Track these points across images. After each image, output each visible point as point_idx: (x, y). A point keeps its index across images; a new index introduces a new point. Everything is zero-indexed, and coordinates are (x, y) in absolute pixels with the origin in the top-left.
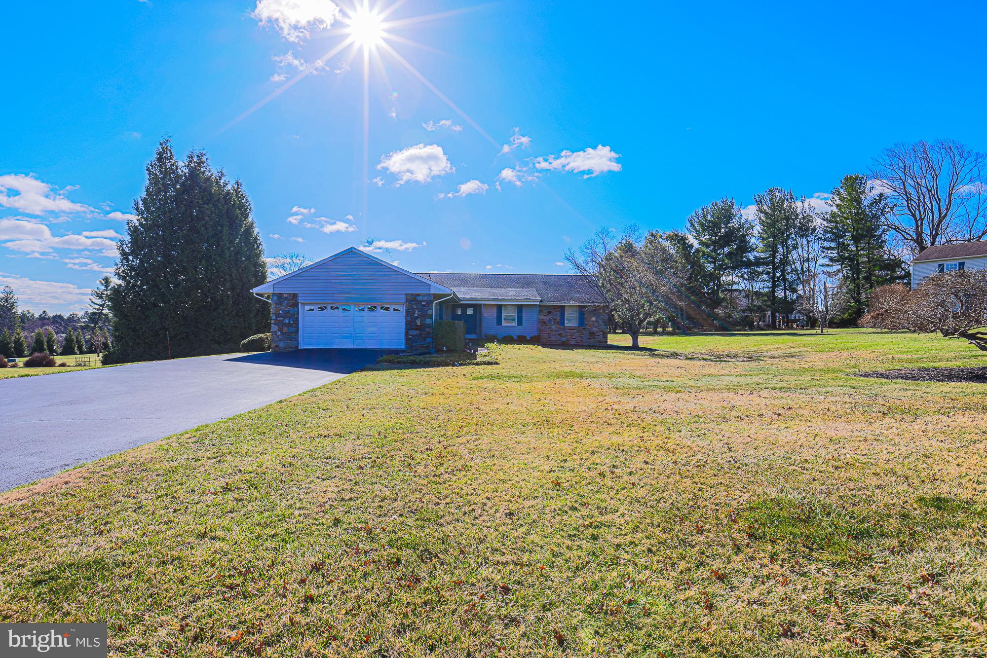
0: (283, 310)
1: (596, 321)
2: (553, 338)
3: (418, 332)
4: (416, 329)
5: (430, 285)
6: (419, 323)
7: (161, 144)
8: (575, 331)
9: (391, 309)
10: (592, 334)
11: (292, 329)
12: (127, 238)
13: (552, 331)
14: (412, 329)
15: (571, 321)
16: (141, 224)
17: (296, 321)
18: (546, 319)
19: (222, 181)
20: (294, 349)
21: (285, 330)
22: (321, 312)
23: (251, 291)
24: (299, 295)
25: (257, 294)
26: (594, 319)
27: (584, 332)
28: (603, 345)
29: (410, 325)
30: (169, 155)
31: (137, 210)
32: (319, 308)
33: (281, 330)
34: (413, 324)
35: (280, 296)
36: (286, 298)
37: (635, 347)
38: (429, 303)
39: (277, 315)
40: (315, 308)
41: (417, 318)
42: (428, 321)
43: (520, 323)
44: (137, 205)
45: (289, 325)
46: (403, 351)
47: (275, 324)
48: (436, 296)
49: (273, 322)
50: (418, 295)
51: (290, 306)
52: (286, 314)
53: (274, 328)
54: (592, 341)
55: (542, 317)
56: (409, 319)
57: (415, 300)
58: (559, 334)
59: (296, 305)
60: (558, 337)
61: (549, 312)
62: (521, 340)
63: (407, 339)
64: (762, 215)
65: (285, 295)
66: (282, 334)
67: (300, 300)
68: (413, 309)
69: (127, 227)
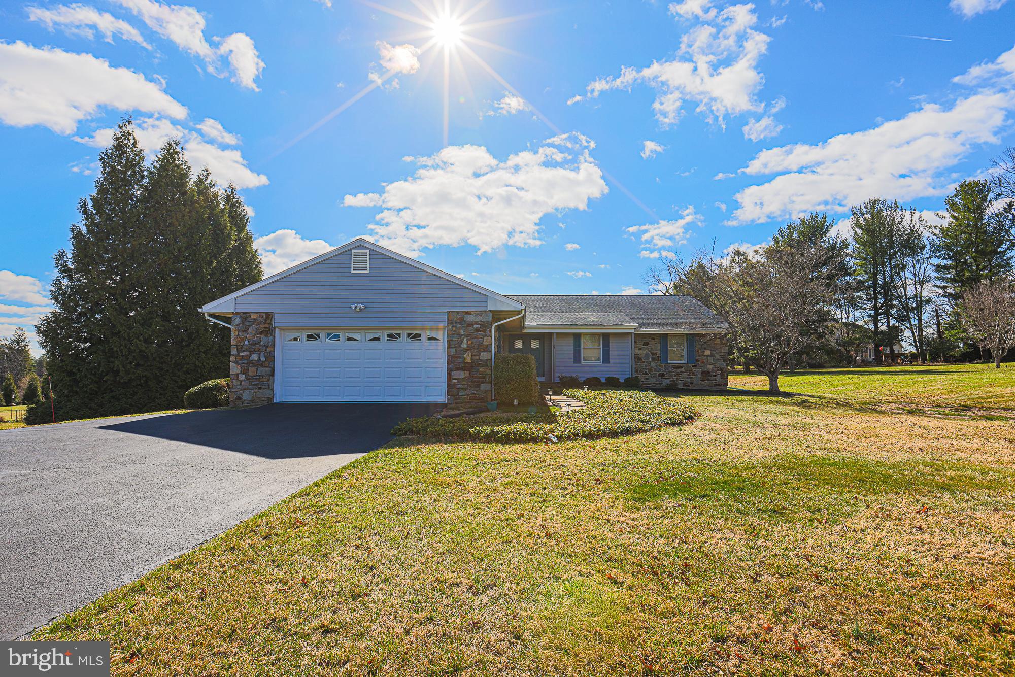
0: (249, 340)
1: (711, 356)
2: (652, 380)
3: (467, 374)
4: (464, 369)
5: (487, 297)
6: (469, 360)
7: (120, 127)
8: (683, 370)
9: (424, 337)
10: (706, 373)
11: (262, 371)
12: (69, 251)
13: (650, 370)
14: (457, 369)
15: (677, 356)
16: (90, 231)
17: (271, 358)
18: (642, 353)
19: (208, 181)
20: (266, 403)
21: (252, 371)
22: (312, 343)
23: (200, 310)
24: (275, 316)
25: (210, 315)
26: (708, 352)
27: (694, 370)
28: (722, 390)
29: (454, 363)
30: (132, 141)
31: (85, 212)
32: (308, 336)
33: (245, 371)
34: (460, 360)
35: (245, 317)
36: (255, 320)
37: (774, 392)
38: (485, 326)
39: (240, 349)
40: (303, 336)
41: (466, 350)
42: (484, 356)
43: (606, 359)
44: (84, 205)
45: (259, 364)
46: (444, 406)
47: (236, 362)
48: (497, 315)
49: (232, 358)
50: (468, 313)
51: (261, 333)
52: (255, 346)
53: (234, 369)
54: (705, 385)
55: (637, 351)
56: (453, 351)
57: (462, 320)
58: (659, 375)
59: (269, 331)
60: (659, 379)
61: (646, 344)
62: (613, 384)
63: (450, 386)
64: (859, 231)
65: (253, 316)
66: (247, 378)
67: (277, 323)
68: (460, 335)
69: (71, 235)
